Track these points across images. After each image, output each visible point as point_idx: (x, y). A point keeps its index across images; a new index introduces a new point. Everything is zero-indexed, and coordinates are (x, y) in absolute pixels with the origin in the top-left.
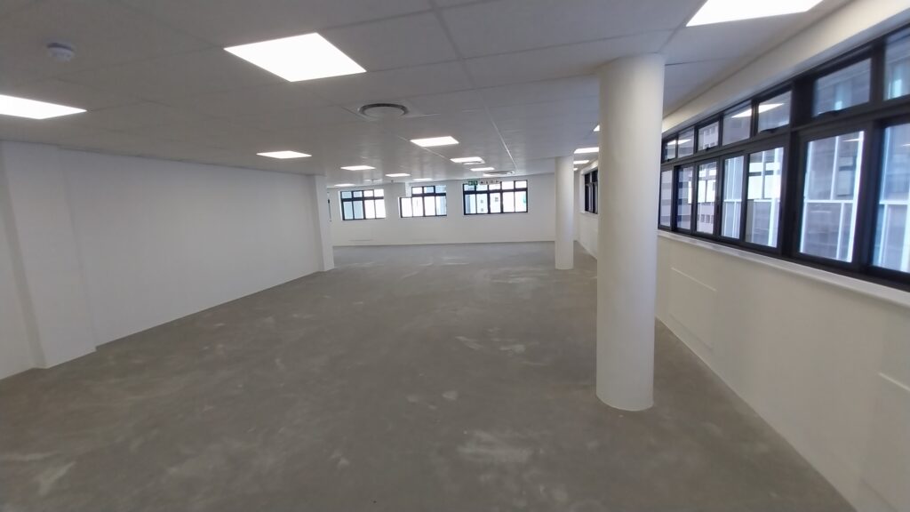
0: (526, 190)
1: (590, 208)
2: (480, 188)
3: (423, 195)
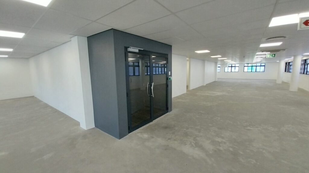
0: (264, 66)
1: (287, 71)
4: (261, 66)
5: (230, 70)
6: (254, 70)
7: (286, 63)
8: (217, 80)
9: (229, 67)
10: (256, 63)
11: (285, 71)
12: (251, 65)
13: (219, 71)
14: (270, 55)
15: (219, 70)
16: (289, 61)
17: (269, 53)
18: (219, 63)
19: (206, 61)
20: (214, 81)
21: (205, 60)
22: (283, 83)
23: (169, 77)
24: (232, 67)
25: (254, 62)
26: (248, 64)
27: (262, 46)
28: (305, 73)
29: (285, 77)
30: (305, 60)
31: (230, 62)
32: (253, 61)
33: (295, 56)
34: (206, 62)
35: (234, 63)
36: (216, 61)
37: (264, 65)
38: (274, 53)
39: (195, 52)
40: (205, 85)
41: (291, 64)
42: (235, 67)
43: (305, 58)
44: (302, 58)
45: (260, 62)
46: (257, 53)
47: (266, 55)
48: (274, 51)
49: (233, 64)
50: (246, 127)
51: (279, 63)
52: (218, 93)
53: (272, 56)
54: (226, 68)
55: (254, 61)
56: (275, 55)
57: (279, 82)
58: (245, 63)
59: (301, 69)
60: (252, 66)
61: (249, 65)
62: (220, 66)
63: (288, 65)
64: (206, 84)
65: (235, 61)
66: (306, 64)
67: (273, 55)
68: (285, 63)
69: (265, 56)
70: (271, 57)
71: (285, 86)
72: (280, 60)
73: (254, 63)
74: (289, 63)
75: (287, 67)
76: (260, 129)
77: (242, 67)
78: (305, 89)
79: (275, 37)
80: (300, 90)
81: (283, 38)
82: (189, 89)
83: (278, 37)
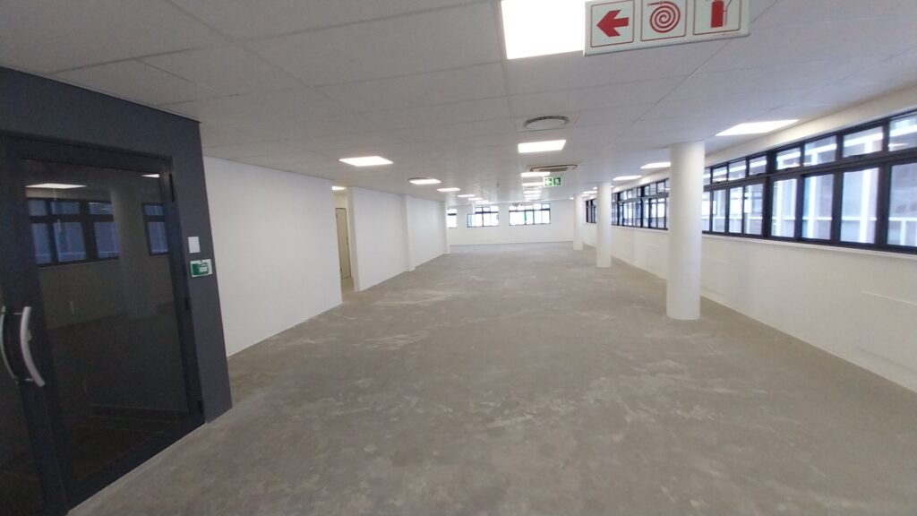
0: (549, 209)
1: (589, 220)
2: (520, 208)
3: (483, 213)
5: (479, 223)
6: (530, 221)
7: (587, 202)
8: (449, 252)
9: (476, 213)
10: (532, 203)
12: (523, 208)
13: (453, 225)
14: (551, 180)
15: (452, 222)
16: (592, 198)
17: (548, 173)
18: (449, 203)
20: (441, 254)
21: (405, 194)
22: (586, 247)
23: (192, 263)
25: (527, 200)
26: (516, 205)
27: (525, 148)
28: (621, 223)
29: (587, 233)
30: (619, 194)
31: (476, 200)
32: (524, 198)
33: (599, 185)
34: (408, 199)
35: (486, 202)
37: (547, 206)
38: (558, 174)
39: (341, 160)
40: (412, 269)
41: (594, 203)
42: (490, 212)
43: (617, 190)
44: (612, 189)
45: (539, 201)
46: (524, 175)
47: (541, 179)
48: (554, 166)
49: (486, 206)
50: (493, 421)
51: (574, 201)
53: (554, 183)
54: (471, 218)
55: (527, 197)
56: (559, 179)
57: (578, 246)
58: (510, 202)
59: (613, 215)
60: (525, 211)
62: (454, 211)
63: (590, 204)
64: (416, 267)
65: (490, 201)
66: (620, 203)
67: (557, 181)
68: (585, 204)
69: (541, 183)
70: (553, 185)
71: (589, 254)
72: (575, 196)
73: (528, 204)
74: (592, 201)
75: (589, 210)
76: (529, 417)
77: (503, 215)
78: (624, 259)
79: (545, 118)
80: (616, 263)
81: (563, 121)
82: (356, 290)
83: (550, 118)
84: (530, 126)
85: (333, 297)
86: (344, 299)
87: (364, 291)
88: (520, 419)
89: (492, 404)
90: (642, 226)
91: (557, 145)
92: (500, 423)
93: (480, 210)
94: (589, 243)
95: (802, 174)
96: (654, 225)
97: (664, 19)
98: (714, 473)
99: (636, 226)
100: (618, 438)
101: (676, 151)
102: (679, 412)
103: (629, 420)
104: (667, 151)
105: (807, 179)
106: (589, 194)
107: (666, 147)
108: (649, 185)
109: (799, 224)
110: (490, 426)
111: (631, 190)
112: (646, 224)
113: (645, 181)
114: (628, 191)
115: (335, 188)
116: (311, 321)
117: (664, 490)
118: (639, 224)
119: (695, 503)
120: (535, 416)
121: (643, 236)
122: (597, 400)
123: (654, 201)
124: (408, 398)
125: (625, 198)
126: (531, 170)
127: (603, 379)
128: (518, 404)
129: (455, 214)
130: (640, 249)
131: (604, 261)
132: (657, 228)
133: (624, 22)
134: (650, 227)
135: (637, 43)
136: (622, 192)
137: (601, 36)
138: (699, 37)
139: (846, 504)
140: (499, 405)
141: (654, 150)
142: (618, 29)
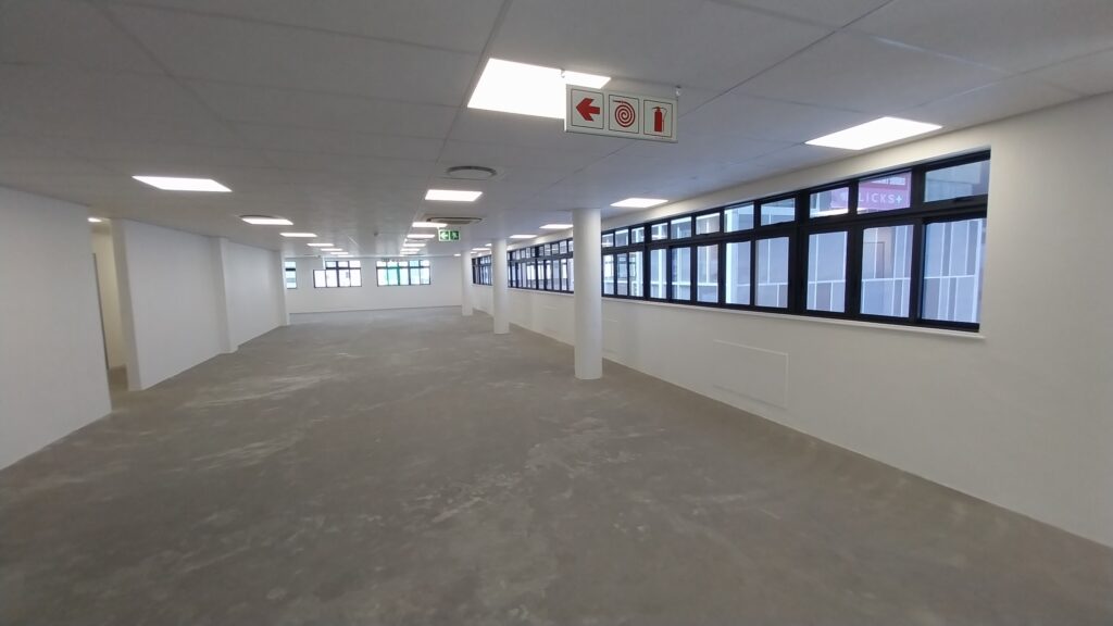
0: (429, 267)
1: (477, 281)
4: (420, 267)
5: (332, 283)
6: (404, 281)
7: (473, 260)
8: (288, 323)
9: (327, 268)
10: (408, 258)
11: (474, 282)
12: (394, 264)
13: (294, 285)
14: (447, 232)
15: (291, 280)
16: (480, 255)
17: (444, 225)
18: (288, 253)
19: (222, 240)
20: (277, 326)
21: (218, 237)
22: (476, 312)
24: (338, 268)
25: (402, 255)
26: (386, 260)
27: (434, 195)
28: (514, 285)
29: (477, 297)
31: (330, 250)
32: (398, 252)
33: (495, 241)
34: (224, 244)
35: (345, 255)
36: (271, 243)
37: (428, 263)
38: (456, 227)
40: (234, 349)
41: (484, 262)
42: (349, 268)
43: (510, 248)
44: (507, 247)
45: (416, 256)
46: (416, 225)
47: (434, 231)
48: (455, 217)
49: (343, 259)
50: (437, 514)
51: (461, 259)
52: (299, 379)
53: (452, 237)
54: (320, 275)
55: (403, 252)
56: (458, 233)
57: (467, 312)
58: (379, 256)
60: (398, 268)
61: (391, 264)
63: (476, 262)
64: (240, 347)
65: (346, 249)
66: (513, 263)
67: (454, 234)
68: (471, 262)
69: (432, 236)
70: (449, 240)
71: (481, 322)
72: (462, 252)
73: (402, 259)
74: (479, 259)
75: (477, 269)
76: (477, 499)
77: (370, 272)
78: (521, 325)
79: (469, 168)
80: (513, 328)
81: (490, 174)
82: (131, 388)
83: (477, 168)
84: (453, 173)
85: (96, 404)
86: (115, 404)
87: (148, 389)
88: (468, 505)
89: (429, 497)
90: (537, 288)
91: (470, 196)
92: (446, 514)
93: (333, 265)
94: (478, 308)
95: (670, 245)
96: (549, 287)
97: (625, 116)
98: (648, 501)
99: (531, 288)
100: (567, 495)
101: (578, 216)
102: (609, 460)
103: (571, 476)
104: (571, 214)
105: (673, 250)
106: (479, 251)
107: (569, 211)
108: (543, 245)
109: (670, 289)
110: (436, 520)
111: (525, 249)
112: (541, 286)
113: (540, 241)
114: (521, 250)
115: (92, 220)
116: (54, 448)
117: (617, 526)
118: (535, 286)
119: (640, 528)
120: (483, 496)
121: (539, 298)
122: (539, 467)
123: (548, 262)
124: (308, 519)
125: (518, 258)
126: (429, 220)
127: (538, 446)
128: (460, 490)
129: (293, 269)
130: (538, 313)
131: (502, 328)
132: (553, 290)
133: (596, 110)
134: (545, 289)
135: (606, 131)
136: (515, 251)
137: (578, 116)
138: (647, 137)
139: (731, 498)
140: (439, 496)
141: (556, 213)
142: (591, 115)
